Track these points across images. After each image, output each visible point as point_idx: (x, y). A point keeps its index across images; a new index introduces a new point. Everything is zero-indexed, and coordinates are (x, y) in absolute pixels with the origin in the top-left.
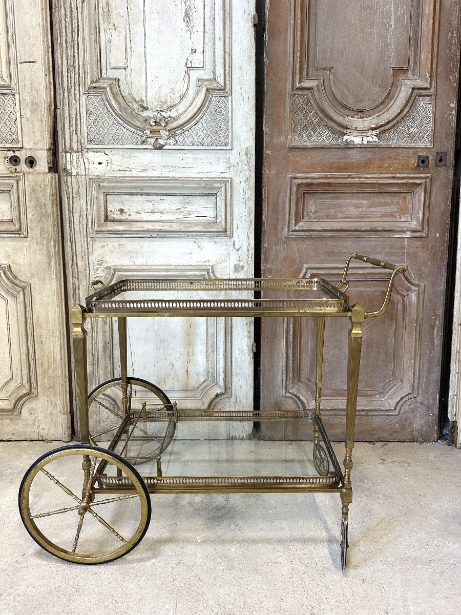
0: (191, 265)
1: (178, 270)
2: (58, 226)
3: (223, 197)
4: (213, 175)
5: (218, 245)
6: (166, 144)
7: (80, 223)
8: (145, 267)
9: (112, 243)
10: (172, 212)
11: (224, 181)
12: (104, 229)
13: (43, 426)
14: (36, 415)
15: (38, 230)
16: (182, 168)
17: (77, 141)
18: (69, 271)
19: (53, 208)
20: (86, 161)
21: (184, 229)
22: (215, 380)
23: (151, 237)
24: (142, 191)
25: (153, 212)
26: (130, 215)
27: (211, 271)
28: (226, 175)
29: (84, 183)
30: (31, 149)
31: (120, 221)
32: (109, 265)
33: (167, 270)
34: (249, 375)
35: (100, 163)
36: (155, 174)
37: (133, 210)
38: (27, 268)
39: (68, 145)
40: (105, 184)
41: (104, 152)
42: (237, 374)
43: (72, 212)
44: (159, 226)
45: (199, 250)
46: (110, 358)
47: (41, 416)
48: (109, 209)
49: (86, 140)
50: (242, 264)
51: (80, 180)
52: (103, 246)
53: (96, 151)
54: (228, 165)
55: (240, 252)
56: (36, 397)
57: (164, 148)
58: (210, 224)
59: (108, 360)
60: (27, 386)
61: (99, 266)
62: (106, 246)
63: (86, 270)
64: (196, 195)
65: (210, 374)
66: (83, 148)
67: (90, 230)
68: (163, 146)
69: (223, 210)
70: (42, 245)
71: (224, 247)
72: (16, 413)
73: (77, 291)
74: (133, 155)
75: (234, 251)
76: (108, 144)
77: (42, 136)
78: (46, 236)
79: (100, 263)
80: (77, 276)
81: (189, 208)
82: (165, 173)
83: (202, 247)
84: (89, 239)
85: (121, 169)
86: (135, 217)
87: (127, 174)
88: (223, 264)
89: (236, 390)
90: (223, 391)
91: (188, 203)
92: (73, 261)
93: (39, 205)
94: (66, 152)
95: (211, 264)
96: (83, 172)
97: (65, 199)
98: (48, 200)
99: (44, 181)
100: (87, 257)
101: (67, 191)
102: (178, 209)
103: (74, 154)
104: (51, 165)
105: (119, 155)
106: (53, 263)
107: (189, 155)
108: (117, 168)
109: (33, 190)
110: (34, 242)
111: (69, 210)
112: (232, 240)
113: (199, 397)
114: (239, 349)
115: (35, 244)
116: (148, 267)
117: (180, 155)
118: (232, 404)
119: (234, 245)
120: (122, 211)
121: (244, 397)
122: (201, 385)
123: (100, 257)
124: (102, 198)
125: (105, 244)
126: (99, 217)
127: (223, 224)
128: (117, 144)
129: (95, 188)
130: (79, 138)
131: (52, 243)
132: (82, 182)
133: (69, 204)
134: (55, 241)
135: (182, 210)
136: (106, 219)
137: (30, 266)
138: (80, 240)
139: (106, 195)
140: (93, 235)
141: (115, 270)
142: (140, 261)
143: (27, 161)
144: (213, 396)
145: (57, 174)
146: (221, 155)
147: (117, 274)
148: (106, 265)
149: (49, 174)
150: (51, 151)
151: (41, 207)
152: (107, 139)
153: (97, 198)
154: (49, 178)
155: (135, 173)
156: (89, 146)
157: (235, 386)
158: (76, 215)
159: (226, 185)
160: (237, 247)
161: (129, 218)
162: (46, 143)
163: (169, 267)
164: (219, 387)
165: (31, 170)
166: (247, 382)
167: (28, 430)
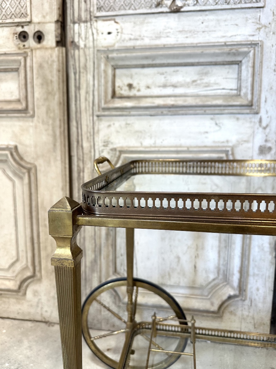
0: (205, 147)
1: (190, 152)
2: (64, 105)
3: (250, 64)
4: (238, 39)
5: (241, 122)
6: (185, 5)
7: (86, 100)
8: (153, 149)
9: (119, 123)
10: (186, 85)
11: (254, 45)
12: (111, 105)
13: (45, 308)
14: (40, 297)
15: (44, 109)
16: (201, 33)
17: (86, 10)
18: (74, 153)
19: (59, 84)
20: (94, 31)
21: (200, 103)
22: (226, 279)
23: (162, 114)
24: (154, 62)
25: (165, 86)
26: (139, 90)
27: (230, 153)
28: (256, 38)
29: (92, 56)
30: (39, 23)
31: (128, 97)
32: (115, 146)
33: (177, 152)
34: (269, 277)
35: (109, 33)
36: (170, 41)
37: (143, 84)
38: (33, 149)
39: (76, 15)
40: (114, 55)
41: (114, 20)
42: (254, 275)
43: (78, 88)
44: (171, 100)
45: (217, 128)
46: (112, 245)
47: (44, 299)
48: (117, 84)
49: (95, 8)
50: (269, 145)
51: (87, 53)
52: (109, 126)
53: (105, 18)
54: (258, 26)
55: (268, 130)
56: (40, 280)
57: (182, 10)
58: (231, 97)
59: (110, 248)
60: (31, 268)
61: (105, 148)
62: (112, 125)
63: (90, 152)
64: (216, 64)
65: (221, 272)
66: (92, 18)
67: (96, 108)
68: (181, 7)
69: (250, 80)
70: (48, 125)
71: (248, 125)
72: (20, 294)
73: (81, 174)
74: (146, 21)
75: (261, 129)
76: (119, 9)
77: (50, 8)
78: (52, 115)
79: (106, 144)
80: (81, 158)
81: (206, 80)
82: (182, 39)
83: (221, 125)
84: (95, 118)
85: (132, 37)
86: (144, 92)
87: (138, 43)
88: (246, 145)
89: (252, 292)
90: (237, 292)
91: (206, 74)
92: (78, 142)
93: (46, 83)
94: (74, 23)
95: (230, 144)
96: (91, 44)
97: (72, 75)
98: (55, 77)
99: (51, 56)
100: (92, 137)
101: (74, 65)
102: (194, 81)
103: (82, 25)
104: (59, 39)
105: (130, 22)
106: (58, 144)
107: (211, 17)
108: (127, 37)
109: (41, 66)
110: (41, 121)
111: (75, 86)
112: (259, 116)
113: (207, 296)
114: (259, 247)
115: (41, 124)
116: (157, 149)
117: (200, 17)
118: (246, 307)
119: (260, 121)
120: (130, 86)
121: (261, 300)
122: (210, 283)
123: (106, 138)
124: (110, 72)
125: (112, 123)
126: (106, 92)
127: (249, 97)
128: (129, 9)
129: (103, 60)
130: (88, 6)
131: (58, 123)
132: (89, 55)
133: (75, 79)
134: (60, 120)
135: (199, 82)
136: (114, 95)
137: (36, 146)
138: (86, 120)
139: (115, 68)
140: (99, 113)
141: (121, 152)
142: (148, 142)
143: (36, 37)
144: (225, 297)
145: (64, 49)
146: (250, 14)
147: (123, 156)
148: (111, 146)
149: (57, 49)
150: (59, 24)
151: (47, 85)
152: (118, 4)
153: (105, 72)
154: (56, 53)
155: (147, 42)
156: (98, 14)
157: (251, 288)
158: (83, 92)
159: (255, 50)
160: (264, 124)
161: (138, 94)
162: (55, 15)
163: (179, 149)
164: (232, 287)
165: (39, 46)
166: (265, 284)
167: (32, 311)
